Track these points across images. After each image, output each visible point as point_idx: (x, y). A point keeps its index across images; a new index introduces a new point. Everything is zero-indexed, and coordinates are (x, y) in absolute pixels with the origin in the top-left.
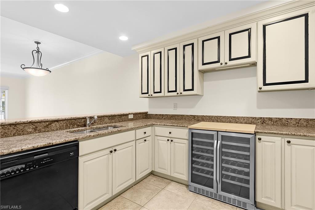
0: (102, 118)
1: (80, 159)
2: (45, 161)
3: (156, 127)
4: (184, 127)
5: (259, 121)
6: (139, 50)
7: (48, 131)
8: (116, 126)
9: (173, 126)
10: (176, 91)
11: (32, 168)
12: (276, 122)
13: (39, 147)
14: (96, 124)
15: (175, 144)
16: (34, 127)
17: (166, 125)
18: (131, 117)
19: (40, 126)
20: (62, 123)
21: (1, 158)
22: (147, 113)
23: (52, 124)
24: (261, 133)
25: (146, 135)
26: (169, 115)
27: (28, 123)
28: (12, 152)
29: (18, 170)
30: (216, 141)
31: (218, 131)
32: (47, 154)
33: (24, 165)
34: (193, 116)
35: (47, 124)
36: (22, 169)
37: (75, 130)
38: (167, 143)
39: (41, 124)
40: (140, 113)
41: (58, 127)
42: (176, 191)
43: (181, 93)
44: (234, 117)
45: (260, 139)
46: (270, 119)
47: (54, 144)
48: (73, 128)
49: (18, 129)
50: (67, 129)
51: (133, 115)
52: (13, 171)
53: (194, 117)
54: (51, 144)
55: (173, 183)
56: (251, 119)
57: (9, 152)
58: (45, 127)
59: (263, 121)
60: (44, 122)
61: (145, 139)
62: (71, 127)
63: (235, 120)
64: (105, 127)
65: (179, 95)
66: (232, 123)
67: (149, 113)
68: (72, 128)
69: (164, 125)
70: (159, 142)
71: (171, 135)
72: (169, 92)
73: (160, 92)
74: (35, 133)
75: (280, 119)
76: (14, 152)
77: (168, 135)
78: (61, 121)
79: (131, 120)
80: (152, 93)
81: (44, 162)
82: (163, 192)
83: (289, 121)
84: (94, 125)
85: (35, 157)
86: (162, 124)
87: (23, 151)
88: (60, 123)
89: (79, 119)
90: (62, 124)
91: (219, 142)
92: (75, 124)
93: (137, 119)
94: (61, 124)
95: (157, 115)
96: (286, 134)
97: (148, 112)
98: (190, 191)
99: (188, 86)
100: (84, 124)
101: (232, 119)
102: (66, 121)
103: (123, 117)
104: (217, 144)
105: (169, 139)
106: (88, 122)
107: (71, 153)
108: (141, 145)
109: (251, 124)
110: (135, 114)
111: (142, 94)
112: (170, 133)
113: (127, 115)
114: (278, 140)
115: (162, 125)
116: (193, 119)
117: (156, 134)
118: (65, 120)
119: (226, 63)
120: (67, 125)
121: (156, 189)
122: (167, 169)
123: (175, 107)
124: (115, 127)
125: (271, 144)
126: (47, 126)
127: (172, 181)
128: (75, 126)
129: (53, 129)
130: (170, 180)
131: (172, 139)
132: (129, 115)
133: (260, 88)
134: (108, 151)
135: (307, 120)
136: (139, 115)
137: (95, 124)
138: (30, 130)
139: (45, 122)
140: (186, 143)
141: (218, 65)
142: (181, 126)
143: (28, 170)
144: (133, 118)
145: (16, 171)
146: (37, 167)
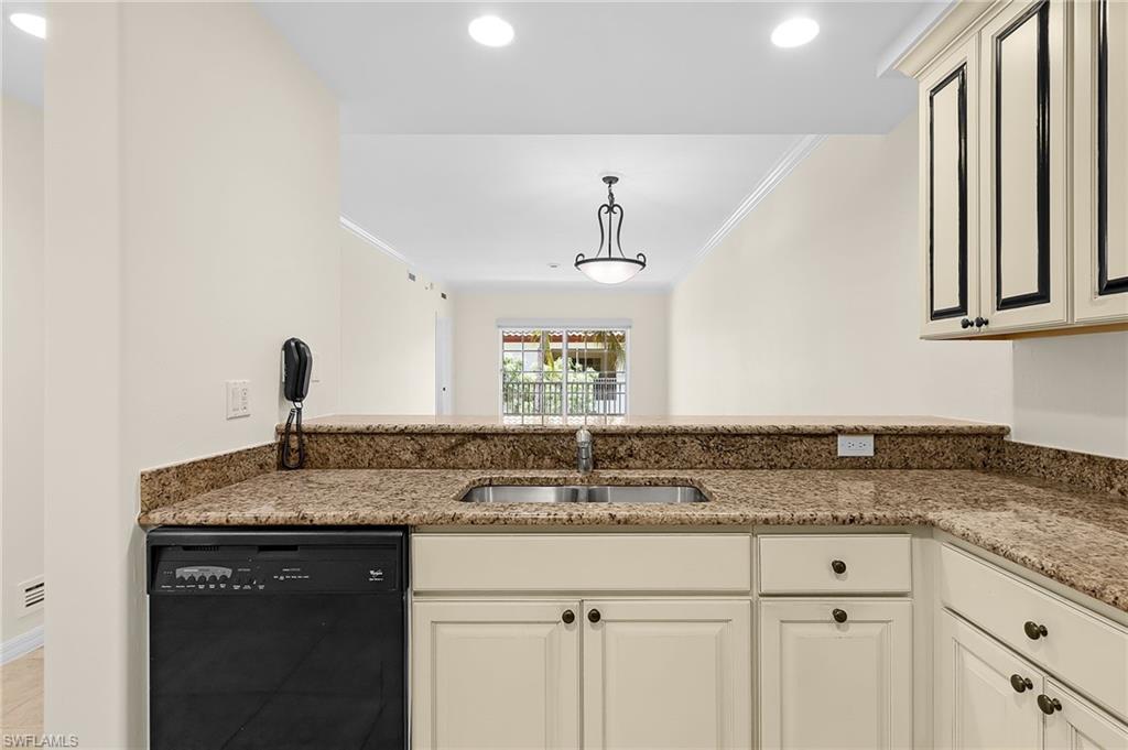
0: (669, 441)
2: (286, 573)
7: (454, 468)
11: (249, 587)
14: (639, 463)
16: (417, 447)
18: (855, 448)
19: (434, 448)
20: (498, 443)
22: (1002, 436)
23: (468, 445)
27: (397, 434)
29: (213, 579)
33: (231, 570)
35: (453, 441)
36: (224, 579)
37: (518, 479)
39: (436, 441)
40: (932, 434)
41: (485, 455)
47: (316, 523)
48: (539, 467)
49: (378, 448)
50: (516, 468)
51: (871, 439)
52: (202, 580)
54: (308, 523)
58: (445, 451)
60: (444, 434)
62: (530, 463)
64: (656, 485)
67: (1013, 438)
68: (533, 468)
73: (1042, 296)
74: (418, 466)
78: (496, 438)
79: (858, 465)
80: (989, 307)
81: (282, 578)
84: (627, 467)
87: (230, 524)
88: (492, 442)
90: (500, 448)
92: (544, 454)
93: (907, 467)
94: (495, 446)
95: (1065, 455)
102: (511, 438)
103: (798, 447)
107: (372, 572)
110: (891, 437)
113: (825, 437)
118: (506, 433)
120: (515, 455)
126: (452, 448)
128: (547, 461)
129: (470, 461)
132: (842, 438)
134: (556, 608)
136: (927, 444)
137: (631, 464)
138: (408, 456)
139: (448, 434)
143: (236, 587)
144: (871, 453)
145: (209, 583)
146: (261, 587)
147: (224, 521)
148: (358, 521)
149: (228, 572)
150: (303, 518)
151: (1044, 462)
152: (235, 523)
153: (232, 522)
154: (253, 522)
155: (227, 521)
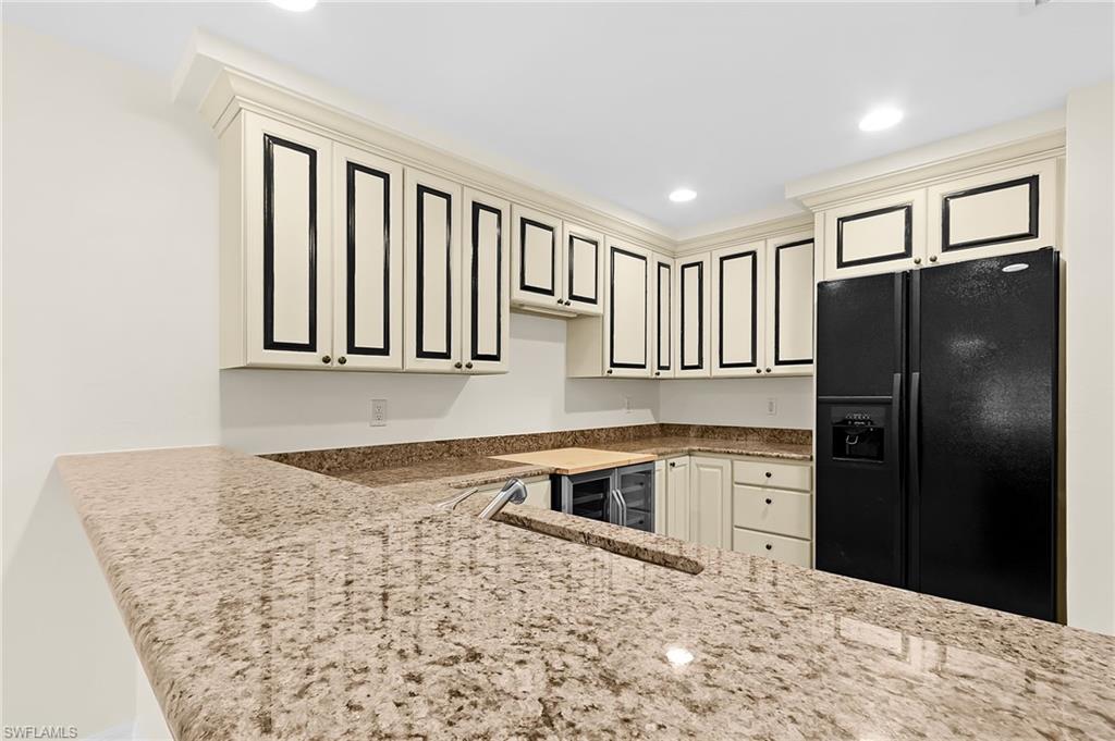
10: (447, 355)
26: (353, 449)
43: (470, 365)
46: (582, 433)
53: (448, 446)
72: (422, 354)
75: (592, 431)
111: (268, 348)
119: (567, 303)
123: (379, 415)
133: (610, 372)
141: (551, 301)
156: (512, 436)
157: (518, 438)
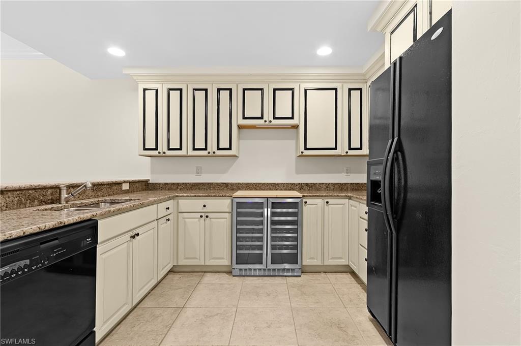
1: (99, 249)
2: (56, 251)
3: (179, 200)
4: (225, 196)
5: (297, 187)
6: (139, 78)
8: (116, 201)
9: (209, 196)
10: (206, 149)
11: (40, 265)
12: (311, 187)
13: (47, 228)
15: (211, 220)
17: (198, 196)
18: (126, 187)
20: (10, 196)
21: (1, 246)
22: (148, 182)
24: (307, 196)
25: (169, 212)
26: (188, 183)
28: (9, 238)
29: (20, 269)
30: (266, 210)
31: (268, 198)
32: (57, 241)
33: (28, 260)
34: (225, 183)
36: (26, 266)
38: (199, 221)
40: (139, 182)
42: (216, 281)
43: (214, 153)
44: (274, 184)
45: (306, 202)
46: (307, 184)
47: (66, 224)
48: (32, 206)
50: (20, 208)
51: (128, 184)
52: (13, 272)
53: (226, 185)
54: (63, 225)
55: (208, 275)
56: (290, 186)
57: (6, 238)
59: (301, 187)
61: (167, 217)
62: (28, 205)
63: (276, 187)
64: (94, 204)
65: (210, 154)
66: (272, 190)
67: (150, 182)
68: (29, 207)
69: (195, 196)
70: (185, 221)
71: (205, 210)
72: (194, 149)
73: (180, 149)
75: (315, 184)
76: (13, 237)
77: (201, 209)
78: (9, 193)
79: (127, 192)
80: (165, 149)
81: (55, 255)
82: (201, 287)
83: (321, 185)
85: (42, 246)
86: (192, 195)
87: (25, 235)
88: (7, 196)
89: (45, 188)
90: (12, 198)
91: (269, 210)
92: (35, 199)
94: (9, 197)
95: (167, 184)
96: (326, 196)
97: (149, 180)
98: (234, 276)
99: (224, 143)
100: (51, 199)
101: (272, 186)
102: (18, 192)
103: (115, 188)
104: (268, 212)
105: (203, 214)
106: (64, 195)
107: (88, 240)
108: (164, 226)
109: (290, 190)
110: (132, 183)
111: (144, 150)
112: (204, 206)
113: (119, 184)
114: (319, 202)
115: (190, 196)
116: (225, 188)
117: (180, 211)
118: (20, 190)
119: (270, 122)
120: (20, 201)
121: (189, 286)
122: (198, 258)
123: (199, 171)
124: (112, 203)
125: (315, 205)
127: (205, 272)
128: (36, 202)
130: (202, 272)
131: (206, 214)
132: (123, 184)
133: (302, 153)
134: (128, 236)
135: (334, 184)
136: (137, 184)
140: (227, 217)
141: (261, 122)
142: (221, 196)
143: (34, 268)
144: (128, 188)
145: (18, 271)
146: (46, 263)
147: (22, 234)
148: (82, 219)
149: (28, 262)
150: (61, 223)
151: (161, 186)
152: (28, 233)
153: (27, 233)
154: (38, 230)
155: (24, 233)
156: (260, 183)
157: (263, 184)
